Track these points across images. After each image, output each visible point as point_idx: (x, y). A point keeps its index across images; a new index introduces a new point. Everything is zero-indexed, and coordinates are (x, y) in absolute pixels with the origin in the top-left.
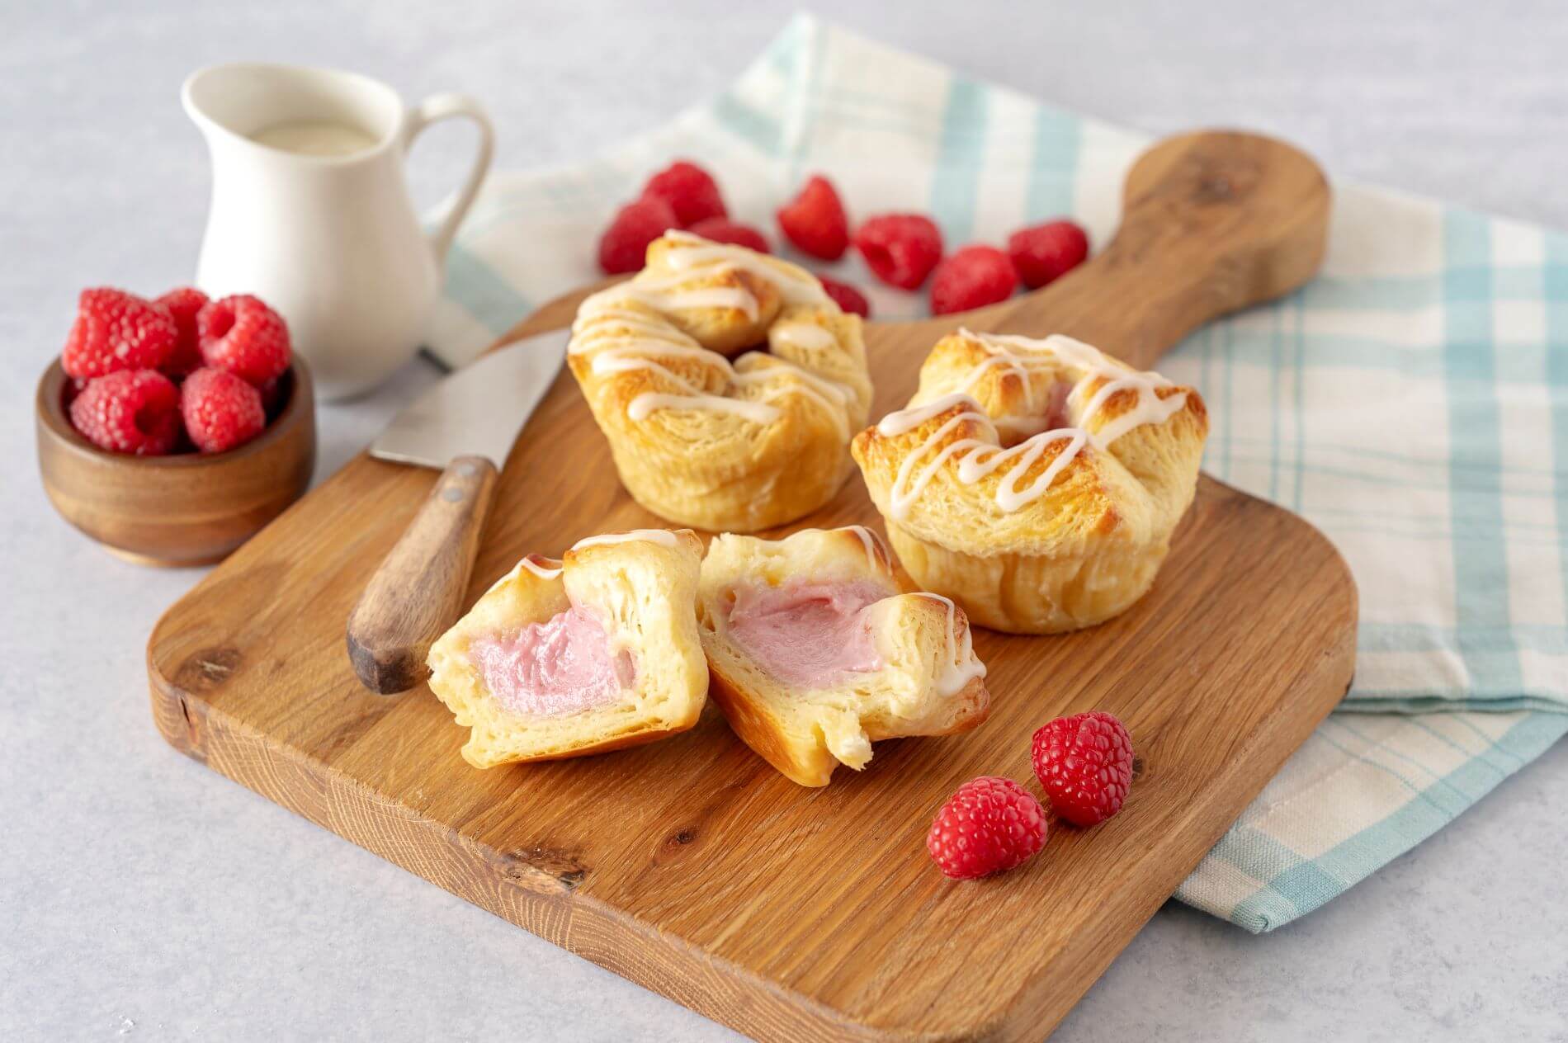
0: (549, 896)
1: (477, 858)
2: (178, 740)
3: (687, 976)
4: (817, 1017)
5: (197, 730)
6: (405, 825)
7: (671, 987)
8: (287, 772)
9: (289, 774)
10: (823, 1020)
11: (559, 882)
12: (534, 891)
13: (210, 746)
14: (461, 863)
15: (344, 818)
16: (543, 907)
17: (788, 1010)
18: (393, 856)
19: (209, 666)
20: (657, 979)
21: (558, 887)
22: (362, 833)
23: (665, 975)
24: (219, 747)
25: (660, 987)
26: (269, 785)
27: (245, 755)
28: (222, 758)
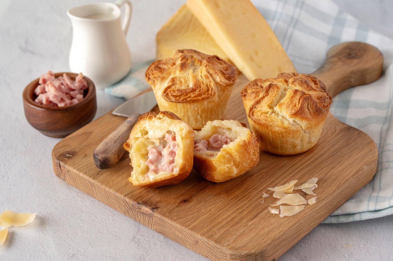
0: (148, 214)
1: (130, 204)
2: (58, 174)
3: (182, 236)
4: (215, 246)
5: (63, 171)
6: (113, 195)
7: (178, 239)
8: (84, 182)
9: (85, 183)
10: (217, 248)
11: (150, 210)
12: (144, 213)
13: (66, 176)
14: (127, 206)
15: (98, 194)
16: (147, 217)
17: (207, 245)
18: (110, 205)
19: (67, 155)
20: (175, 237)
21: (150, 211)
22: (103, 198)
23: (177, 236)
24: (68, 176)
25: (176, 239)
26: (80, 186)
27: (74, 178)
28: (69, 179)
